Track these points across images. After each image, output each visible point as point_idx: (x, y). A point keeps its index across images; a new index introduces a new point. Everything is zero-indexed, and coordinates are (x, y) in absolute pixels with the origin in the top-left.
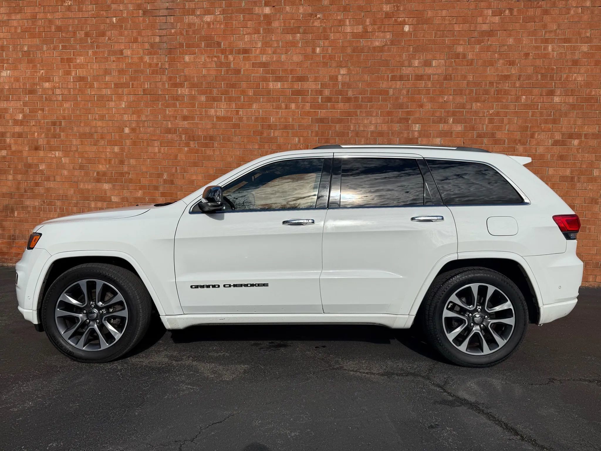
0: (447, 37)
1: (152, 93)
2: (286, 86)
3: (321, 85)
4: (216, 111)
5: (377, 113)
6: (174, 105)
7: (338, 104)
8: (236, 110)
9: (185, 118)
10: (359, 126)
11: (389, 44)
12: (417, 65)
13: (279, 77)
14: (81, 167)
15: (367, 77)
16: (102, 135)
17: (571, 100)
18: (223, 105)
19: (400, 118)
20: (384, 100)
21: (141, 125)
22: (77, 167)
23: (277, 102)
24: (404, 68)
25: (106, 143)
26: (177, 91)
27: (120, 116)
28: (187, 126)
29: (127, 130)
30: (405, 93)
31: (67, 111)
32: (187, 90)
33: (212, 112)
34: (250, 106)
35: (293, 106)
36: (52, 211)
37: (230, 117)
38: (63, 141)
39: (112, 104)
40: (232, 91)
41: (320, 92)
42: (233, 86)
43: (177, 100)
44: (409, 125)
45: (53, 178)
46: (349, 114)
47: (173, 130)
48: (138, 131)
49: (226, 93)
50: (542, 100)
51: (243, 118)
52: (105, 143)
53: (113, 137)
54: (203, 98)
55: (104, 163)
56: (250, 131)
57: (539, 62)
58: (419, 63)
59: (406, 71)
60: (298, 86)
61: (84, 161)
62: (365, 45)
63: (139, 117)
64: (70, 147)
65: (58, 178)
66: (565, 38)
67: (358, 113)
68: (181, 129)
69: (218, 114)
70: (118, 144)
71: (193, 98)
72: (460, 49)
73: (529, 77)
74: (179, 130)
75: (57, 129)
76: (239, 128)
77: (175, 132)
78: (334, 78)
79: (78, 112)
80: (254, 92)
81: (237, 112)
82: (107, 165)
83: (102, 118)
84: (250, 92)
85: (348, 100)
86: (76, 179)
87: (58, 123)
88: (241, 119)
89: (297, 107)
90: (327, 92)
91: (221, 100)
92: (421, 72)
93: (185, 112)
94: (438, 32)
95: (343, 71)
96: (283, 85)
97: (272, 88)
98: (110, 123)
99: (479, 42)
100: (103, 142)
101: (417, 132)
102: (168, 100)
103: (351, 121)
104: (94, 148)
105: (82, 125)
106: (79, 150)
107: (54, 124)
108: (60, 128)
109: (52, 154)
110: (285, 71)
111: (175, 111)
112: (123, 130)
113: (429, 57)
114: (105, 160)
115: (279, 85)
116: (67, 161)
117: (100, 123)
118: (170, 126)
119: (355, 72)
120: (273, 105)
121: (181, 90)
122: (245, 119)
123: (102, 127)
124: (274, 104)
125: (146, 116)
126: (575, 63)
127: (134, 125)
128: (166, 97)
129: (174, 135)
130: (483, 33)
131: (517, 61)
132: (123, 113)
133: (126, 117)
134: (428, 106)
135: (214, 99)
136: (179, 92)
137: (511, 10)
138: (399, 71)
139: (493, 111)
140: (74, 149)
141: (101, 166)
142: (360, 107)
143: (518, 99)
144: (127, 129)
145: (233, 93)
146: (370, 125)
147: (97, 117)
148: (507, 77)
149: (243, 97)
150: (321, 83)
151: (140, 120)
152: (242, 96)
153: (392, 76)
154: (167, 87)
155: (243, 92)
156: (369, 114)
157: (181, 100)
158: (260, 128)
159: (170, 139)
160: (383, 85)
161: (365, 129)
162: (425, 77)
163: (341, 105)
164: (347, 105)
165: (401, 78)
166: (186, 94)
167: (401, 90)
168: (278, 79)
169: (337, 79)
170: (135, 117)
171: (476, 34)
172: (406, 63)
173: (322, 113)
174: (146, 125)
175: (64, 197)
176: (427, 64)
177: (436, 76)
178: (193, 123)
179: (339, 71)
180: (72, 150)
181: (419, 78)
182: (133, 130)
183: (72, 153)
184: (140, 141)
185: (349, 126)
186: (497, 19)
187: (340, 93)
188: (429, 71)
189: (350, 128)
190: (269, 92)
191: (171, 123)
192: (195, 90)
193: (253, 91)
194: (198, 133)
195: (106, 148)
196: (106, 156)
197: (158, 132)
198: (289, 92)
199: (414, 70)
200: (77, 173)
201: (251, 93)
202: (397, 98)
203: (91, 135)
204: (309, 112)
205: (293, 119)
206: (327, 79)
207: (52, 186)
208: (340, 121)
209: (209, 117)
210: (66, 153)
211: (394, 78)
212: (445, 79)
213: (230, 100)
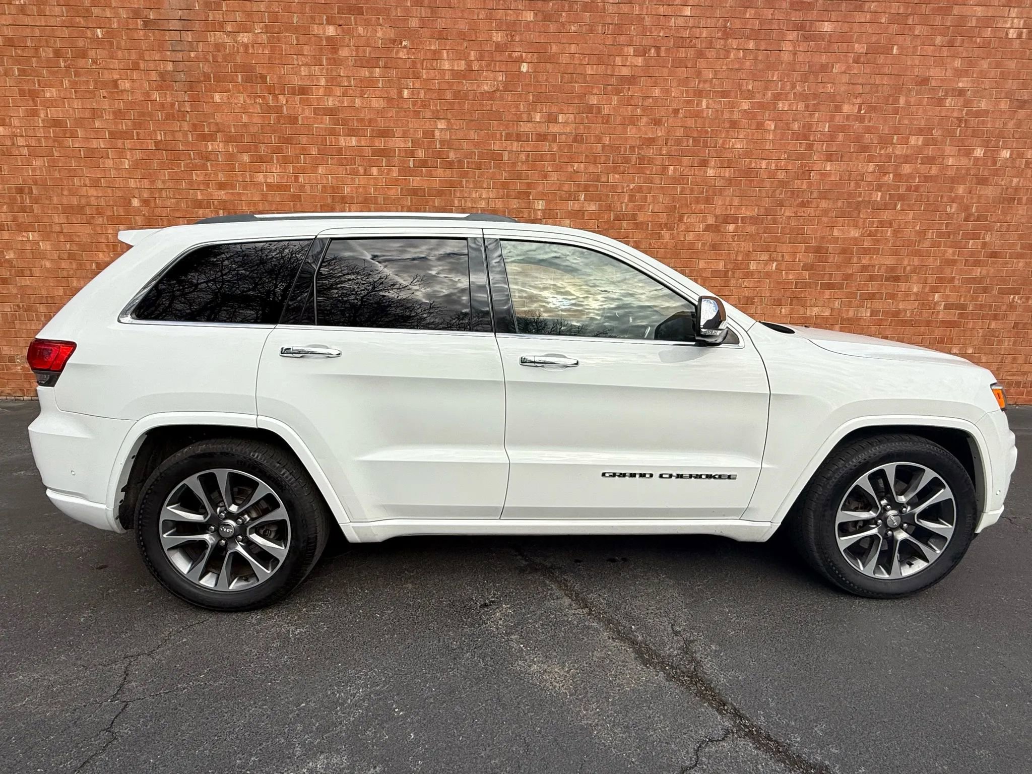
0: (576, 82)
1: (169, 148)
2: (363, 144)
3: (412, 142)
4: (265, 177)
5: (489, 184)
6: (204, 167)
7: (436, 170)
8: (295, 176)
9: (221, 186)
10: (466, 202)
11: (501, 88)
12: (538, 120)
13: (353, 130)
14: (71, 257)
15: (473, 135)
16: (97, 209)
17: (727, 173)
18: (276, 168)
19: (519, 192)
20: (498, 167)
21: (157, 196)
22: (65, 256)
23: (351, 165)
24: (522, 123)
25: (106, 221)
26: (206, 145)
27: (123, 180)
28: (224, 197)
29: (136, 203)
30: (524, 158)
31: (38, 171)
32: (221, 145)
33: (260, 177)
34: (314, 170)
35: (375, 171)
36: (33, 320)
37: (286, 185)
38: (38, 216)
39: (109, 163)
40: (287, 148)
41: (411, 153)
42: (288, 141)
43: (208, 159)
44: (530, 202)
45: (28, 272)
46: (452, 185)
47: (205, 202)
48: (152, 205)
49: (277, 150)
50: (693, 172)
51: (304, 186)
52: (103, 220)
53: (115, 212)
54: (246, 158)
55: (107, 251)
56: (316, 206)
57: (691, 122)
58: (541, 117)
59: (525, 128)
60: (380, 143)
61: (75, 248)
62: (469, 89)
63: (153, 182)
64: (51, 226)
65: (37, 272)
66: (722, 91)
67: (464, 183)
68: (216, 202)
69: (268, 181)
70: (124, 223)
71: (230, 157)
72: (593, 100)
73: (678, 142)
74: (214, 204)
75: (26, 198)
76: (301, 201)
77: (208, 207)
78: (429, 134)
79: (57, 174)
80: (319, 150)
81: (297, 178)
82: (111, 253)
83: (95, 184)
84: (314, 149)
85: (449, 165)
86: (65, 273)
87: (26, 191)
88: (302, 187)
89: (381, 172)
90: (420, 153)
91: (271, 161)
92: (543, 129)
93: (221, 177)
94: (565, 75)
95: (441, 125)
96: (360, 141)
97: (344, 144)
98: (109, 190)
99: (618, 92)
100: (101, 219)
101: (540, 211)
102: (194, 158)
103: (454, 194)
104: (88, 229)
105: (65, 193)
106: (65, 231)
107: (20, 191)
108: (30, 197)
109: (23, 236)
110: (361, 120)
111: (206, 175)
112: (130, 202)
113: (555, 109)
114: (107, 246)
115: (354, 141)
116: (49, 247)
117: (92, 192)
118: (199, 197)
119: (456, 126)
120: (346, 169)
121: (212, 145)
122: (307, 187)
123: (98, 197)
124: (348, 167)
125: (164, 182)
126: (734, 124)
127: (146, 195)
128: (190, 155)
129: (207, 211)
130: (623, 79)
131: (664, 120)
132: (128, 176)
133: (132, 183)
134: (554, 177)
135: (262, 160)
136: (210, 147)
137: (658, 49)
138: (515, 127)
139: (634, 185)
140: (57, 228)
141: (101, 255)
142: (465, 175)
143: (664, 169)
144: (136, 200)
145: (289, 151)
146: (480, 200)
147: (87, 182)
148: (651, 141)
149: (304, 157)
150: (412, 140)
151: (155, 187)
152: (302, 156)
153: (507, 134)
154: (191, 140)
155: (304, 151)
156: (478, 186)
157: (213, 159)
158: (329, 201)
159: (201, 216)
160: (496, 146)
161: (474, 206)
162: (549, 137)
163: (440, 171)
164: (448, 171)
165: (518, 138)
166: (220, 150)
167: (519, 154)
168: (351, 133)
169: (433, 135)
170: (146, 183)
171: (613, 81)
172: (525, 117)
173: (415, 182)
174: (164, 196)
175: (49, 299)
176: (552, 119)
177: (564, 137)
178: (232, 194)
179: (436, 125)
180: (53, 230)
181: (542, 137)
182: (145, 202)
183: (55, 235)
184: (156, 219)
185: (453, 201)
186: (639, 61)
187: (439, 154)
188: (554, 129)
189: (454, 203)
190: (340, 151)
191: (202, 194)
192: (232, 145)
193: (316, 149)
194: (242, 207)
195: (107, 229)
196: (108, 239)
197: (183, 205)
198: (368, 151)
199: (535, 128)
200: (64, 265)
201: (314, 151)
202: (514, 164)
203: (80, 209)
204: (397, 180)
205: (375, 190)
206: (419, 135)
207: (28, 283)
208: (440, 193)
209: (257, 185)
210: (46, 235)
211: (509, 137)
212: (575, 140)
213: (285, 161)
